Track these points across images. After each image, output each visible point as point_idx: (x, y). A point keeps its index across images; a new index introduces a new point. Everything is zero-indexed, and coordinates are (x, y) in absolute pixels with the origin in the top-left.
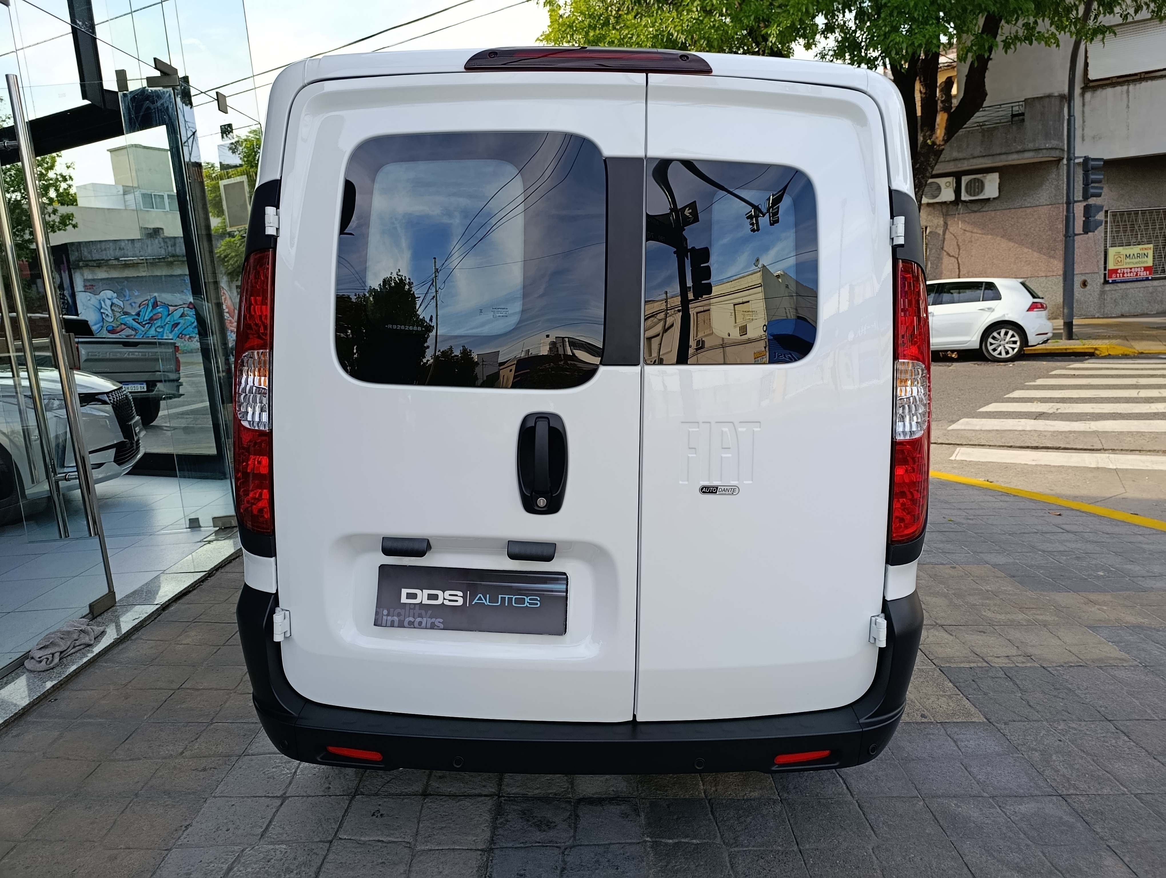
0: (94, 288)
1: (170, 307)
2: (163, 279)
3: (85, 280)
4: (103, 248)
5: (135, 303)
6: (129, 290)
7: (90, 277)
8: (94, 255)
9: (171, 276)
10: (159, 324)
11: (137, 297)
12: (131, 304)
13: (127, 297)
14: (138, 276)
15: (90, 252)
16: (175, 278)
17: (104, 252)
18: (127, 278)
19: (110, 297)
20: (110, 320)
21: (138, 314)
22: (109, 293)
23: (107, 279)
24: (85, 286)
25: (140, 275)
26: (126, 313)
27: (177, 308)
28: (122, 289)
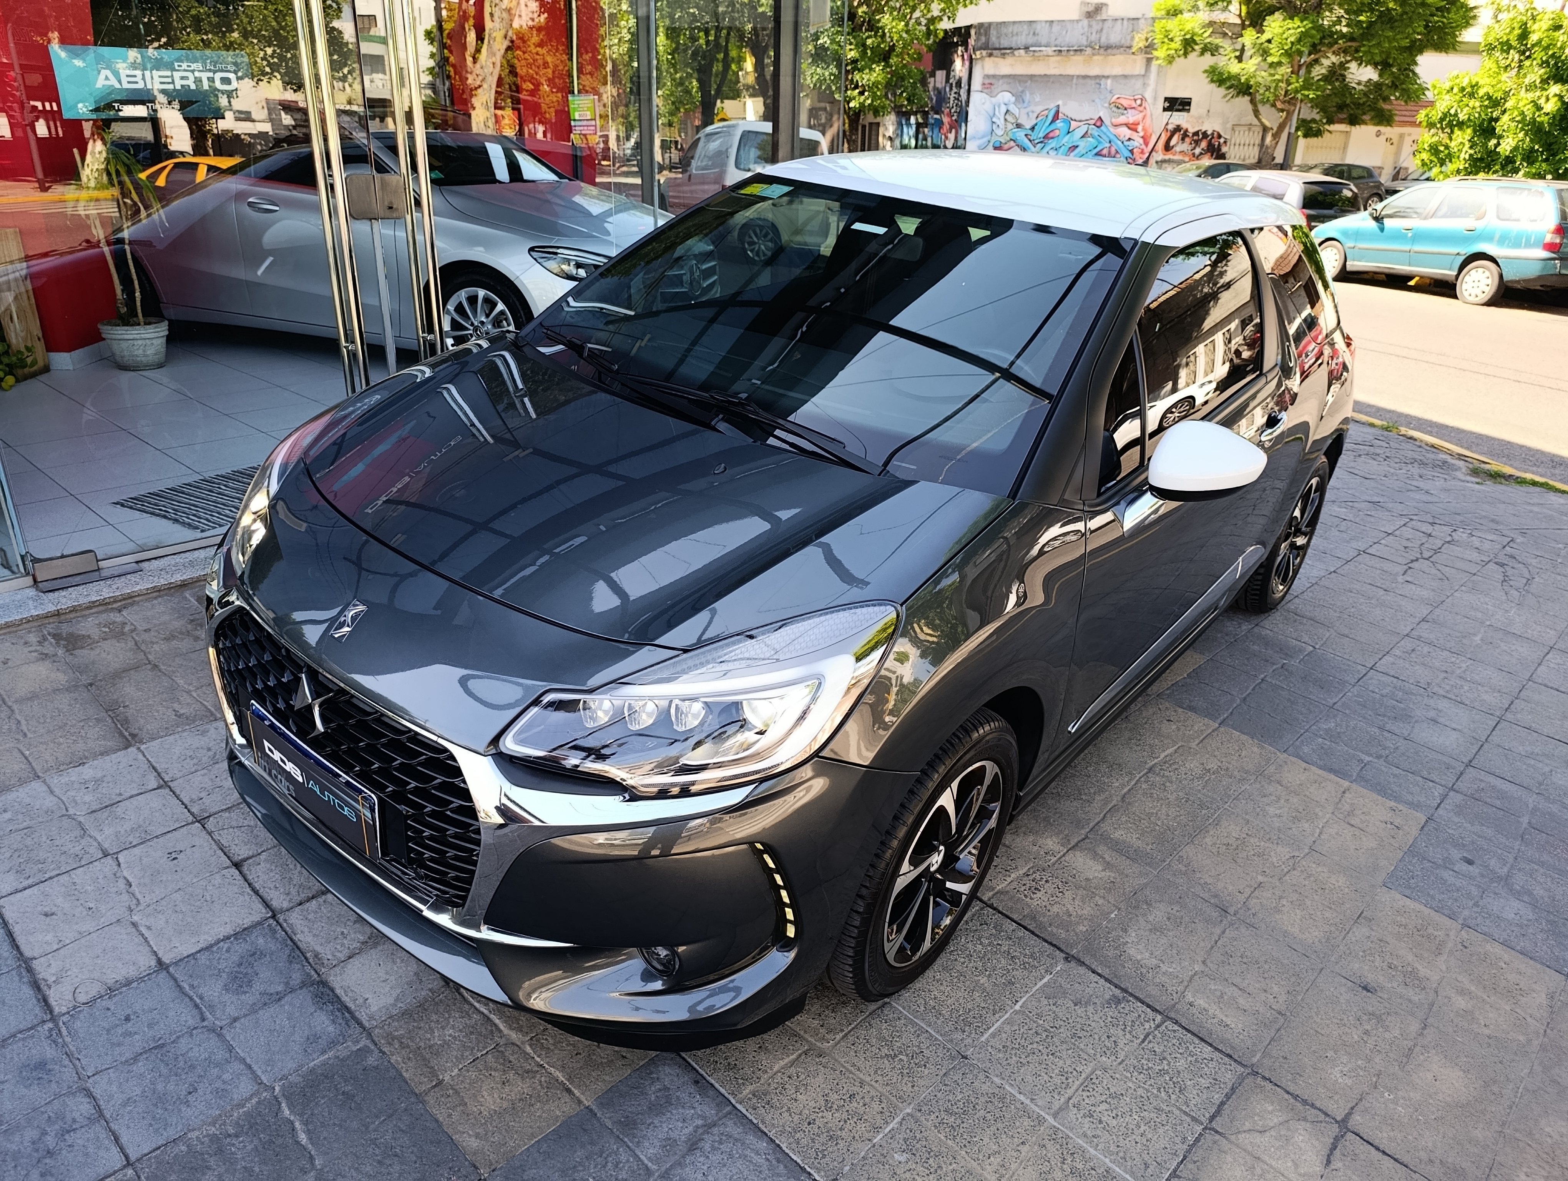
0: (993, 87)
1: (1072, 122)
4: (1015, 31)
6: (1031, 94)
7: (991, 72)
8: (1002, 42)
9: (1085, 77)
10: (1053, 145)
11: (1037, 104)
12: (1027, 113)
14: (1045, 74)
15: (998, 38)
16: (1088, 81)
17: (1015, 38)
18: (1032, 77)
19: (1006, 101)
20: (1000, 132)
21: (1033, 129)
22: (1007, 97)
23: (1009, 76)
25: (1048, 73)
26: (1019, 126)
27: (1080, 124)
28: (1022, 92)
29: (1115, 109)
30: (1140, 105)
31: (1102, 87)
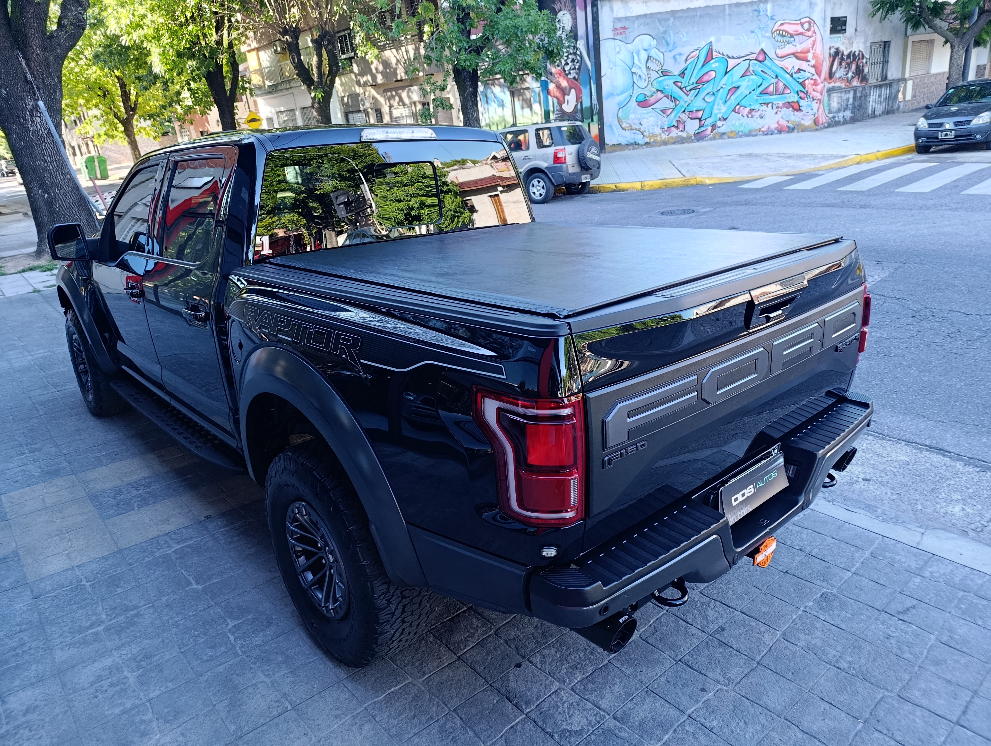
0: (627, 32)
2: (727, 10)
3: (616, 20)
6: (675, 34)
9: (738, 5)
11: (684, 44)
19: (646, 47)
20: (643, 84)
22: (647, 40)
24: (615, 29)
26: (665, 73)
28: (665, 33)
29: (779, 38)
30: (808, 30)
31: (761, 13)
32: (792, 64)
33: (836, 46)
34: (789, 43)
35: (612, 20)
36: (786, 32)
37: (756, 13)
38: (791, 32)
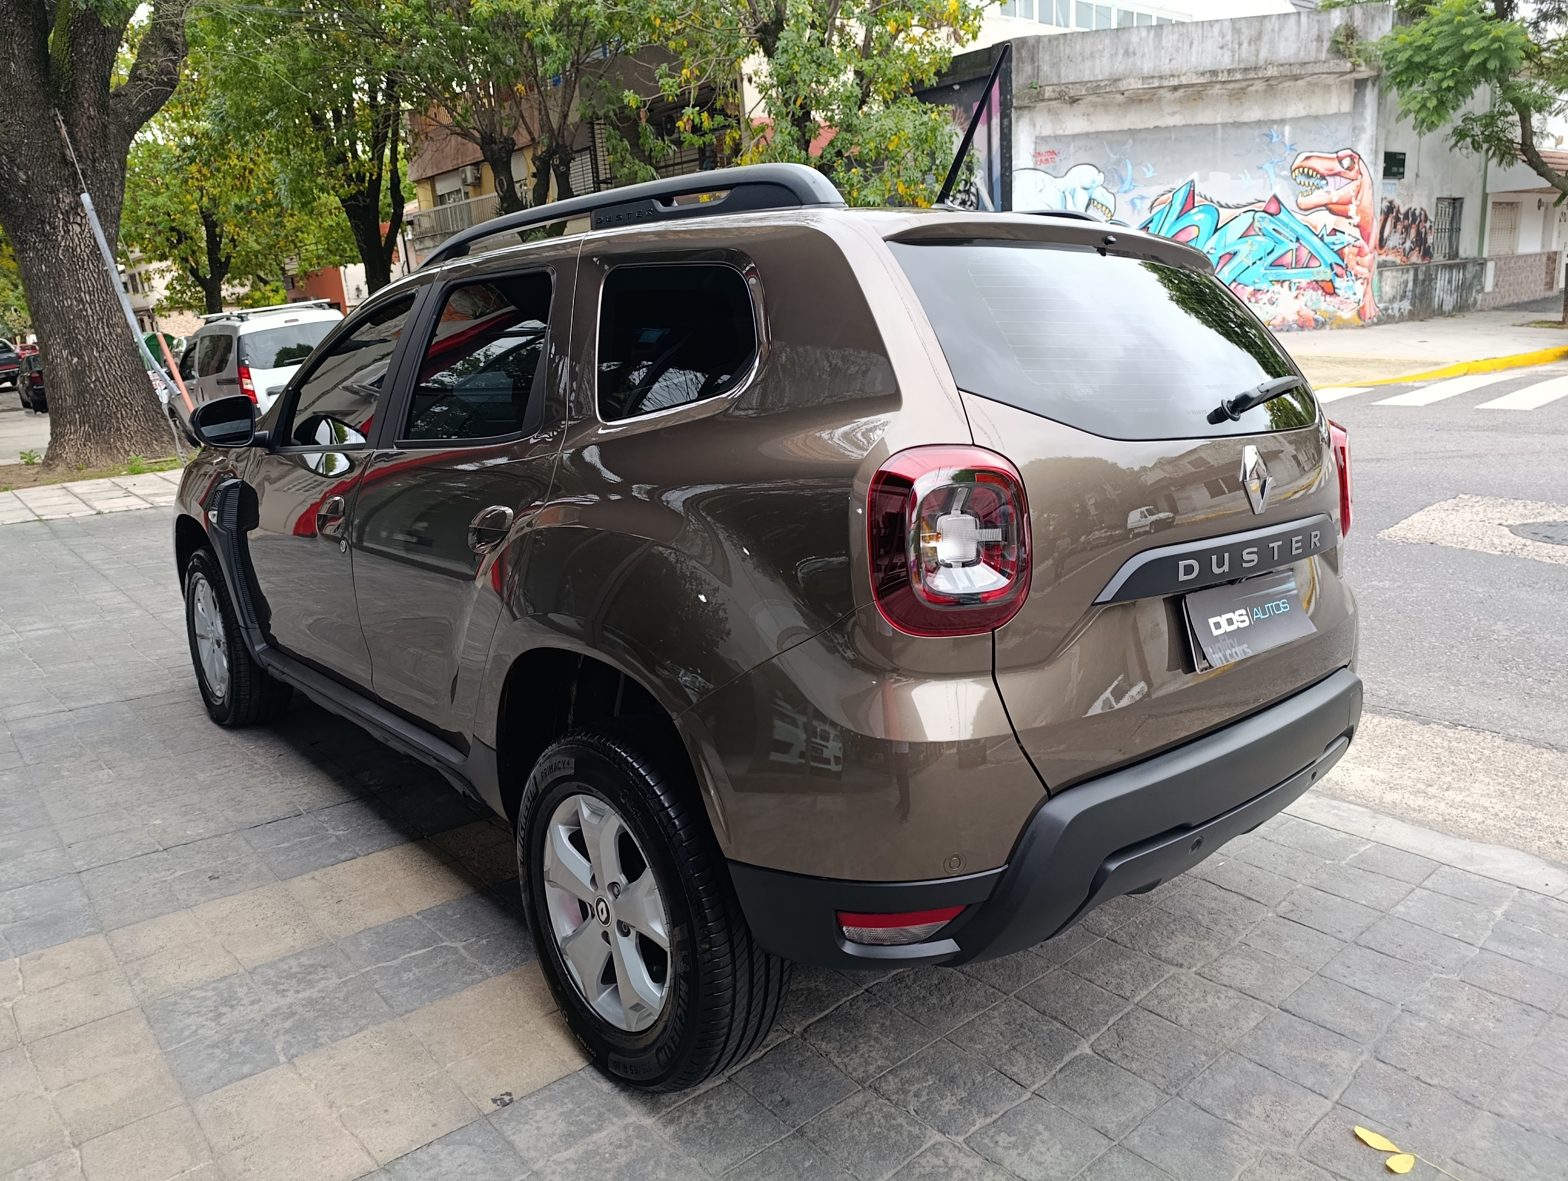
0: (1057, 159)
1: (1220, 209)
2: (1220, 132)
3: (1040, 140)
4: (1088, 51)
5: (1142, 198)
6: (1134, 166)
7: (1050, 130)
9: (1237, 125)
11: (1149, 183)
12: (1132, 202)
13: (1128, 182)
14: (1156, 127)
15: (1055, 65)
16: (1246, 131)
17: (1088, 64)
18: (1132, 132)
19: (1087, 183)
22: (1088, 174)
23: (1087, 135)
24: (1037, 154)
25: (1162, 123)
27: (1237, 212)
28: (1118, 162)
29: (1301, 179)
30: (1350, 169)
31: (1275, 139)
32: (1324, 220)
33: (1390, 198)
34: (1318, 188)
35: (1033, 139)
36: (1314, 170)
37: (1267, 139)
38: (1322, 170)
